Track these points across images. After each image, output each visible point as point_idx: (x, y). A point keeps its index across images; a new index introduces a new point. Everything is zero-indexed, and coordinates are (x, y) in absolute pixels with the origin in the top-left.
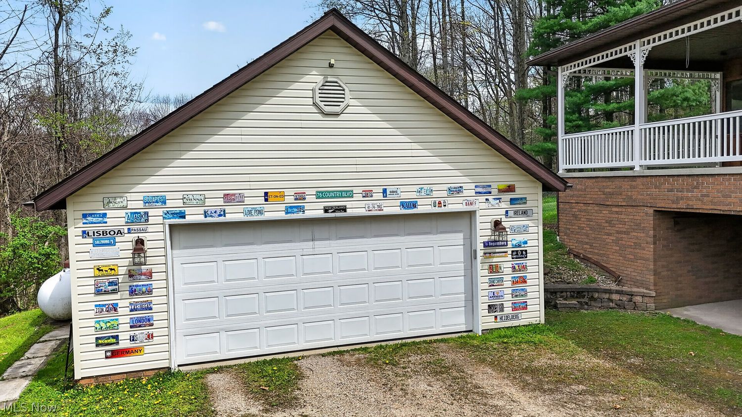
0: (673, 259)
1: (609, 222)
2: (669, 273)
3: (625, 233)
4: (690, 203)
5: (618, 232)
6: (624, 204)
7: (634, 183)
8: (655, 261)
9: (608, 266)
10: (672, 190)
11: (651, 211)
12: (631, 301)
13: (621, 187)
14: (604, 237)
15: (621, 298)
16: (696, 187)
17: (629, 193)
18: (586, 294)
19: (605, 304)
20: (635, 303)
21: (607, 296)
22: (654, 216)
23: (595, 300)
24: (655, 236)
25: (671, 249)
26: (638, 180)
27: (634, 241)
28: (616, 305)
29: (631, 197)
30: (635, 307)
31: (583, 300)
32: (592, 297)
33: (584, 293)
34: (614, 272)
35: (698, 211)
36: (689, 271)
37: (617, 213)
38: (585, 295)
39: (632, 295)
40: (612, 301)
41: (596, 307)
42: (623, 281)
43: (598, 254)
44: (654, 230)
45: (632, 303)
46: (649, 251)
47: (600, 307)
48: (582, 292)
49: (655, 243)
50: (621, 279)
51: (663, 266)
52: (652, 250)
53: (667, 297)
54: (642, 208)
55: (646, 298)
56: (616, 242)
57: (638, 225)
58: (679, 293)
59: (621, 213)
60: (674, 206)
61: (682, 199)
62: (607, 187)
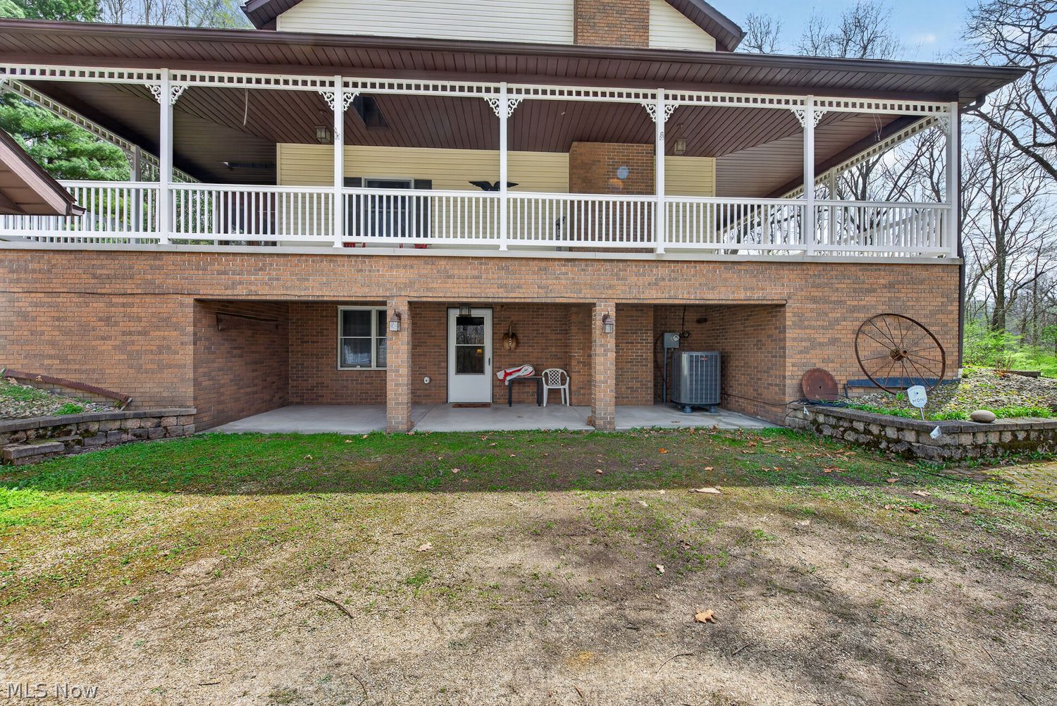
0: (216, 365)
1: (107, 320)
2: (211, 383)
3: (139, 333)
4: (253, 288)
5: (124, 333)
6: (140, 291)
7: (157, 263)
8: (195, 368)
9: (100, 386)
10: (225, 273)
11: (190, 300)
12: (159, 426)
13: (131, 268)
14: (94, 343)
15: (142, 425)
16: (261, 269)
17: (149, 277)
18: (74, 428)
19: (112, 438)
20: (165, 427)
21: (117, 424)
22: (195, 307)
23: (93, 435)
24: (195, 334)
25: (214, 353)
26: (165, 257)
27: (158, 343)
28: (135, 435)
29: (152, 283)
30: (166, 433)
31: (69, 438)
32: (87, 431)
33: (69, 428)
34: (117, 394)
35: (264, 298)
36: (231, 381)
37: (124, 305)
38: (71, 431)
39: (160, 417)
40: (126, 431)
41: (98, 446)
42: (133, 404)
43: (80, 371)
44: (195, 326)
45: (160, 428)
46: (186, 355)
47: (103, 445)
48: (65, 426)
49: (195, 344)
50: (131, 401)
51: (205, 375)
52: (192, 352)
53: (208, 413)
54: (175, 296)
55: (182, 418)
56: (121, 348)
57: (167, 319)
58: (221, 407)
59: (132, 305)
60: (229, 292)
61: (241, 283)
62: (102, 267)
